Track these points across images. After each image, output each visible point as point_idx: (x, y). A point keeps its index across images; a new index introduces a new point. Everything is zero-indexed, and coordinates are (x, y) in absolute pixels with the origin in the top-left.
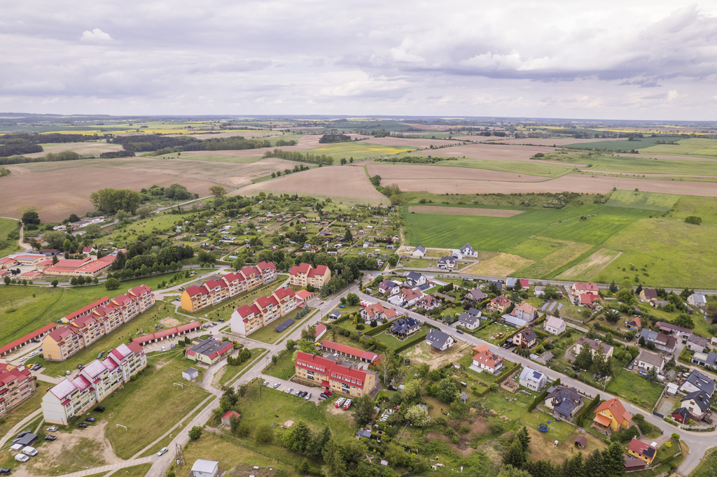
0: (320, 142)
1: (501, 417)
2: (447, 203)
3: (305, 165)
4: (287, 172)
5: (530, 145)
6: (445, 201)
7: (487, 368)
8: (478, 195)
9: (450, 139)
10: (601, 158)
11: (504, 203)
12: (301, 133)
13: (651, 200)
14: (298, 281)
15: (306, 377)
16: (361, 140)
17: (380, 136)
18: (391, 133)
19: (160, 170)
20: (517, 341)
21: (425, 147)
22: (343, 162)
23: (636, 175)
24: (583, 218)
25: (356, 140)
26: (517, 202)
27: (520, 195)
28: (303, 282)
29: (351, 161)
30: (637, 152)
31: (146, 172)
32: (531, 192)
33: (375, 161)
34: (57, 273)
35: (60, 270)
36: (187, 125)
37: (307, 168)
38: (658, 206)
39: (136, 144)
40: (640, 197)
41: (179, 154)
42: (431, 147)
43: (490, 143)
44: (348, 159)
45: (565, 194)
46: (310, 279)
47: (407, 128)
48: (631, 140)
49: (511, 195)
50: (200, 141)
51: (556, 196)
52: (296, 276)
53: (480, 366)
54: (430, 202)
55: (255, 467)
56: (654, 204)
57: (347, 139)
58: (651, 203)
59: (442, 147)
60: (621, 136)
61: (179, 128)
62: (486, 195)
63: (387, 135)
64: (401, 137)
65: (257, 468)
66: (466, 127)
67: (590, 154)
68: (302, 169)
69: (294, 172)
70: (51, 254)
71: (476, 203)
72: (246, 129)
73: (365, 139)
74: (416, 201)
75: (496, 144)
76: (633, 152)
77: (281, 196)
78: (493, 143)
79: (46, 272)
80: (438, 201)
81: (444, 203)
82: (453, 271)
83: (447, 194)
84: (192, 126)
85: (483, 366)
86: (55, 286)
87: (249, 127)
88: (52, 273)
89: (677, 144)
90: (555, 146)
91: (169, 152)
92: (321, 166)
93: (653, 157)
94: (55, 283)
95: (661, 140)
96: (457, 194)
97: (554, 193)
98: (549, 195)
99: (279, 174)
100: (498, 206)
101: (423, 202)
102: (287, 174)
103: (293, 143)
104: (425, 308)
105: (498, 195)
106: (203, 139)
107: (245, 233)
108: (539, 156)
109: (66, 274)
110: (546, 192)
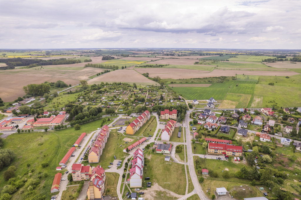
0: (102, 60)
1: (288, 156)
2: (182, 83)
3: (108, 70)
4: (102, 73)
5: (188, 59)
6: (180, 82)
7: (267, 140)
8: (191, 79)
9: (155, 57)
10: (218, 63)
11: (202, 81)
12: (89, 56)
13: (250, 78)
14: (164, 117)
15: (214, 152)
16: (120, 58)
17: (126, 57)
18: (130, 55)
19: (41, 75)
20: (266, 130)
21: (149, 61)
22: (123, 68)
23: (237, 69)
24: (237, 86)
25: (118, 58)
26: (207, 81)
27: (207, 78)
28: (167, 117)
29: (126, 67)
30: (228, 61)
31: (35, 76)
32: (210, 77)
33: (136, 67)
34: (41, 125)
35: (42, 123)
36: (29, 54)
37: (109, 71)
38: (253, 80)
39: (12, 63)
40: (246, 77)
41: (42, 67)
42: (152, 61)
43: (172, 59)
44: (124, 67)
45: (222, 77)
46: (170, 116)
47: (132, 53)
48: (220, 56)
49: (203, 78)
50: (45, 61)
51: (219, 78)
52: (164, 115)
53: (263, 140)
54: (175, 83)
55: (241, 186)
56: (252, 79)
57: (113, 58)
58: (251, 79)
59: (155, 61)
60: (215, 54)
61: (24, 55)
62: (194, 79)
63: (128, 56)
64: (135, 57)
65: (242, 186)
66: (156, 52)
67: (214, 62)
68: (108, 71)
69: (105, 73)
70: (25, 116)
71: (192, 82)
72: (60, 55)
73: (121, 58)
74: (169, 82)
75: (175, 59)
76: (227, 60)
77: (113, 83)
78: (173, 59)
79: (34, 125)
80: (178, 82)
81: (180, 83)
82: (216, 108)
83: (180, 79)
84: (31, 54)
85: (265, 139)
86: (46, 131)
87: (62, 54)
88: (38, 125)
89: (237, 57)
90: (198, 59)
91: (35, 66)
92: (114, 70)
93: (236, 62)
94: (46, 130)
95: (231, 56)
96: (184, 79)
97: (218, 77)
98: (216, 78)
99: (99, 74)
100: (200, 83)
101: (172, 83)
102: (102, 74)
103: (91, 61)
104: (223, 122)
105: (199, 78)
106: (47, 60)
107: (115, 100)
108: (197, 63)
109: (46, 125)
110: (215, 77)
